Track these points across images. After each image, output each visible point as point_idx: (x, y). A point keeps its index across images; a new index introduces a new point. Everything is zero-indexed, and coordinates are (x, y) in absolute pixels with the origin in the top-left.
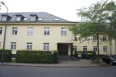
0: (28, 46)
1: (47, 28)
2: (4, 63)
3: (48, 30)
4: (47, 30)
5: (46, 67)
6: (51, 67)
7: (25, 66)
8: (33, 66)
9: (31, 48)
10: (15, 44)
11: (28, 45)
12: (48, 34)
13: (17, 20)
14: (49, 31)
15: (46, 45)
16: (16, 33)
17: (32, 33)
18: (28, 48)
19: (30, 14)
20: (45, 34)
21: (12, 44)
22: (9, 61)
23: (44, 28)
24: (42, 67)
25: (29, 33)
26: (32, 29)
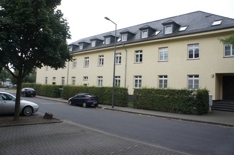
0: (161, 81)
1: (194, 46)
2: (115, 108)
3: (197, 47)
4: (194, 48)
5: (171, 118)
6: (179, 119)
7: (139, 114)
8: (151, 115)
9: (166, 86)
10: (140, 79)
11: (161, 79)
12: (197, 55)
13: (142, 38)
14: (197, 51)
15: (194, 78)
16: (141, 60)
17: (166, 57)
18: (161, 86)
19: (163, 22)
20: (191, 56)
21: (137, 79)
22: (123, 105)
23: (188, 45)
24: (164, 117)
25: (161, 57)
26: (166, 50)
